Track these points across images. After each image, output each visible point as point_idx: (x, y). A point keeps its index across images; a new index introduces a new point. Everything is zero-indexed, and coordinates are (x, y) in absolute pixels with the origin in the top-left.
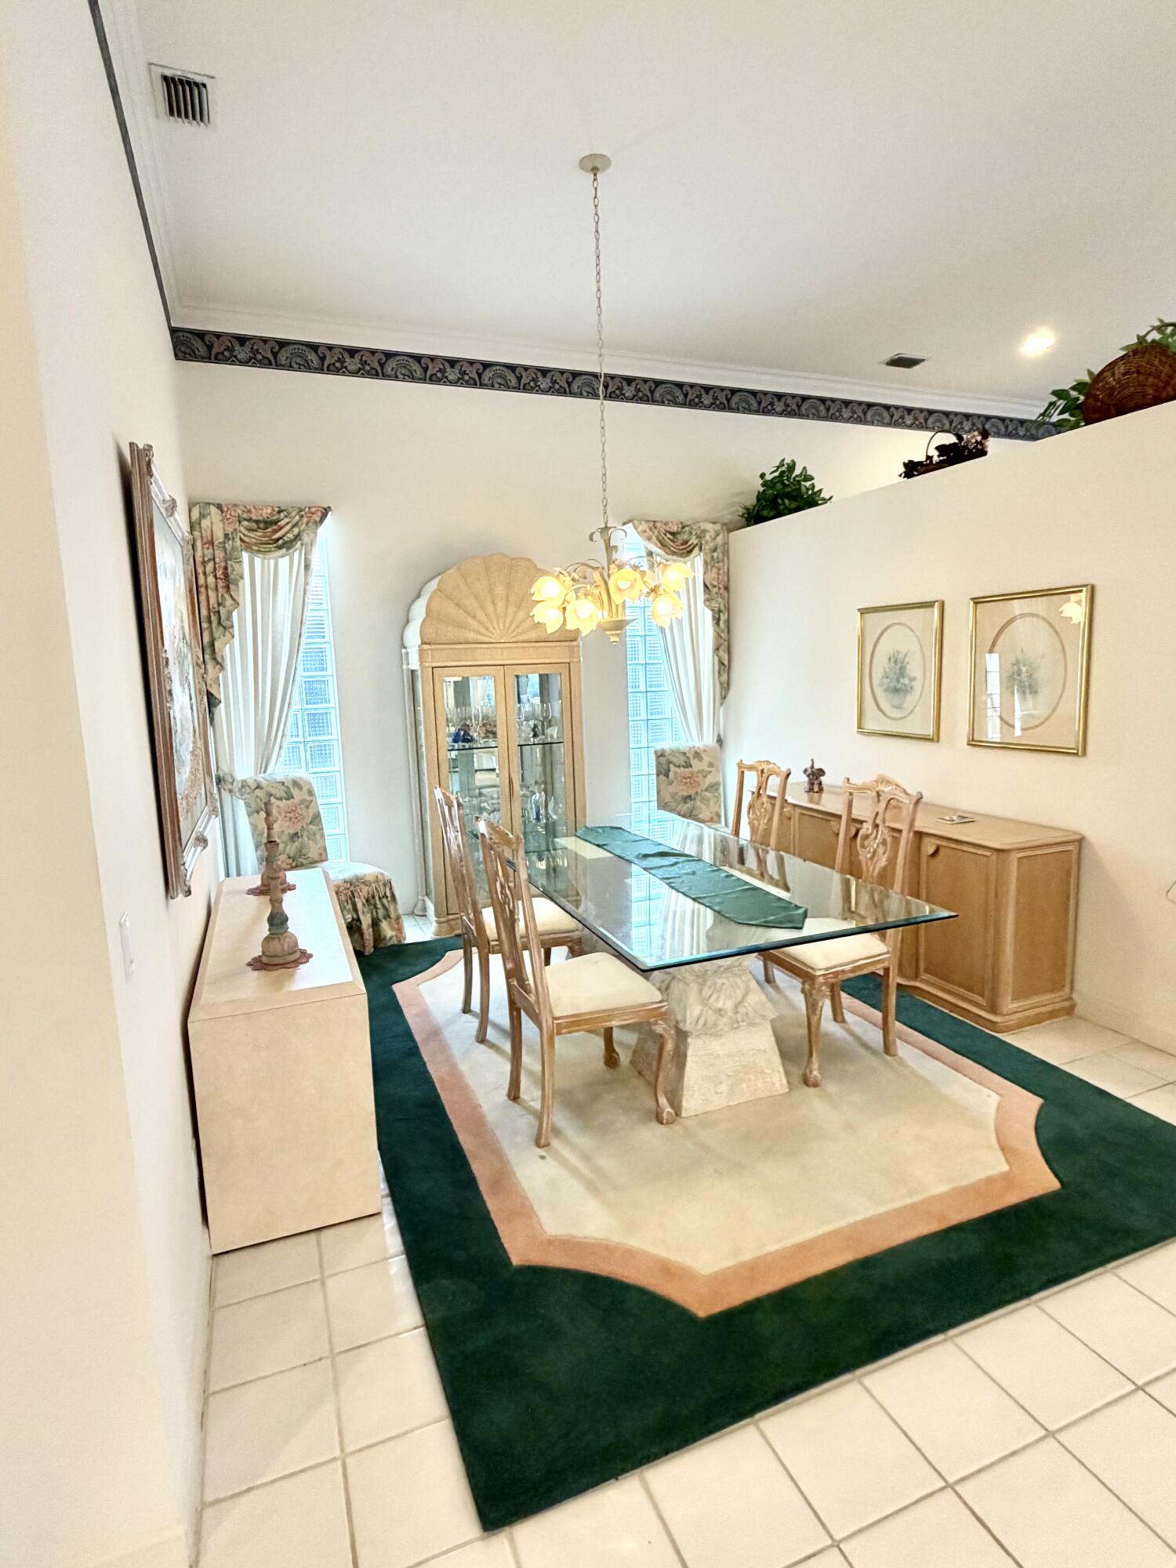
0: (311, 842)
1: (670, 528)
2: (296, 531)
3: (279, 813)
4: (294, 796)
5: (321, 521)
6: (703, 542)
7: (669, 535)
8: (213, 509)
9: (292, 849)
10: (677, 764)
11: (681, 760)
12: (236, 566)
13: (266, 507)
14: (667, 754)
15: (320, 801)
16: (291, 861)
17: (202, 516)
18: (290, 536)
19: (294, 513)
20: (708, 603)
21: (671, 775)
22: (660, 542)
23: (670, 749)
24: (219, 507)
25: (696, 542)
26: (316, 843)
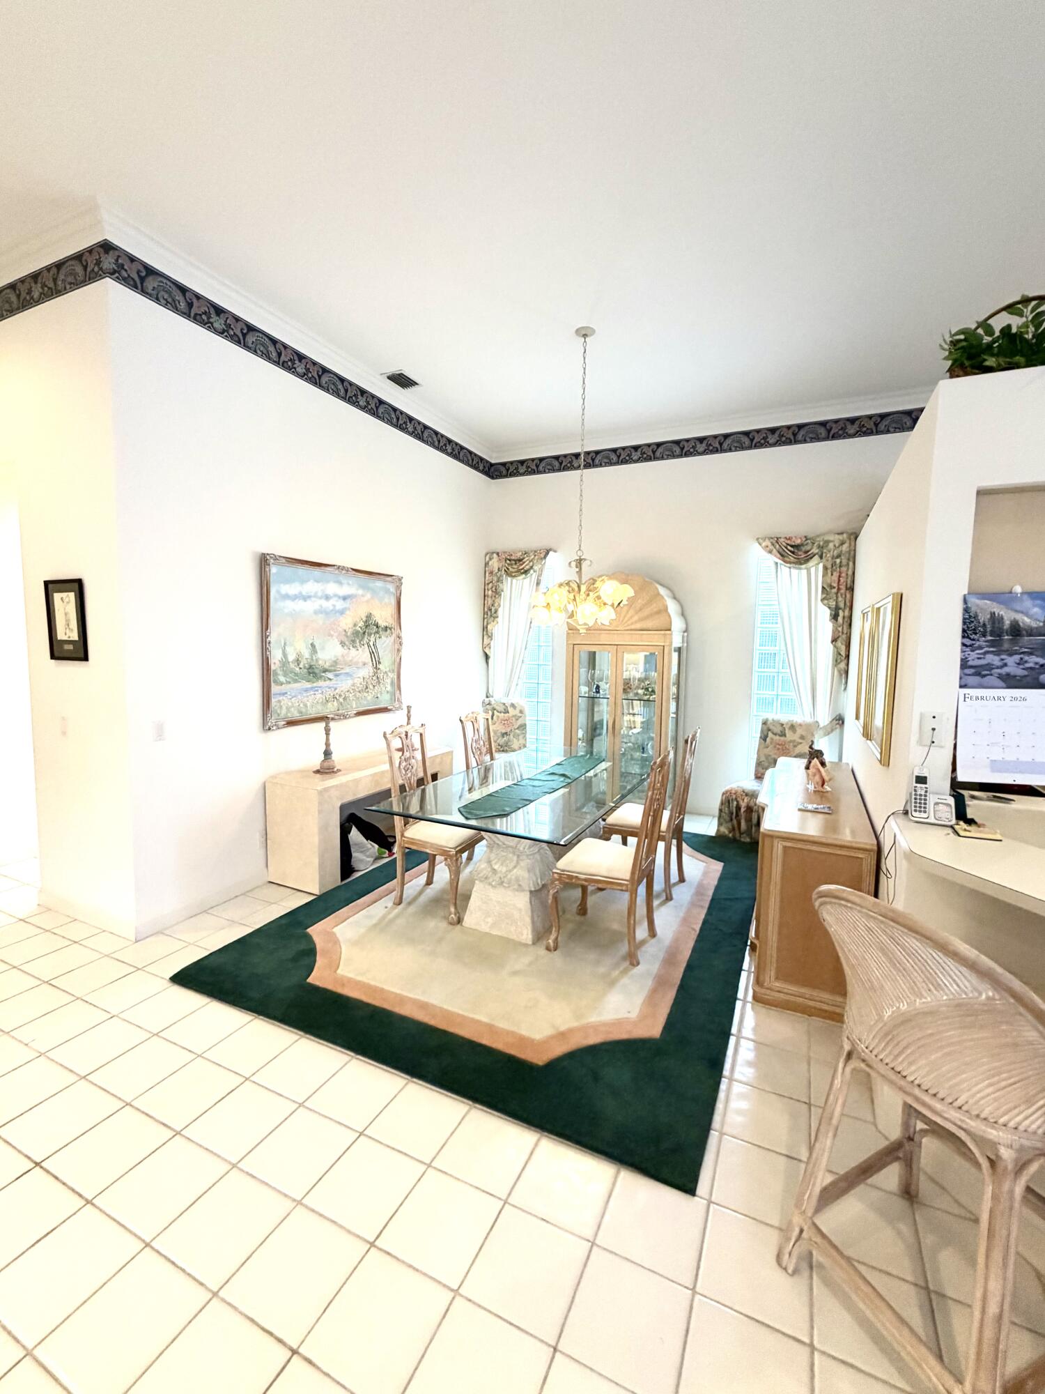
0: (515, 739)
1: (794, 542)
2: (531, 564)
3: (498, 720)
4: (510, 711)
5: (545, 557)
6: (825, 551)
7: (789, 547)
8: (495, 555)
9: (502, 741)
10: (775, 732)
11: (778, 729)
12: (501, 585)
13: (519, 552)
14: (769, 723)
15: (527, 718)
16: (500, 747)
17: (490, 559)
18: (528, 567)
19: (531, 554)
20: (826, 602)
21: (768, 739)
22: (780, 554)
23: (773, 720)
24: (498, 554)
25: (817, 551)
26: (518, 740)
